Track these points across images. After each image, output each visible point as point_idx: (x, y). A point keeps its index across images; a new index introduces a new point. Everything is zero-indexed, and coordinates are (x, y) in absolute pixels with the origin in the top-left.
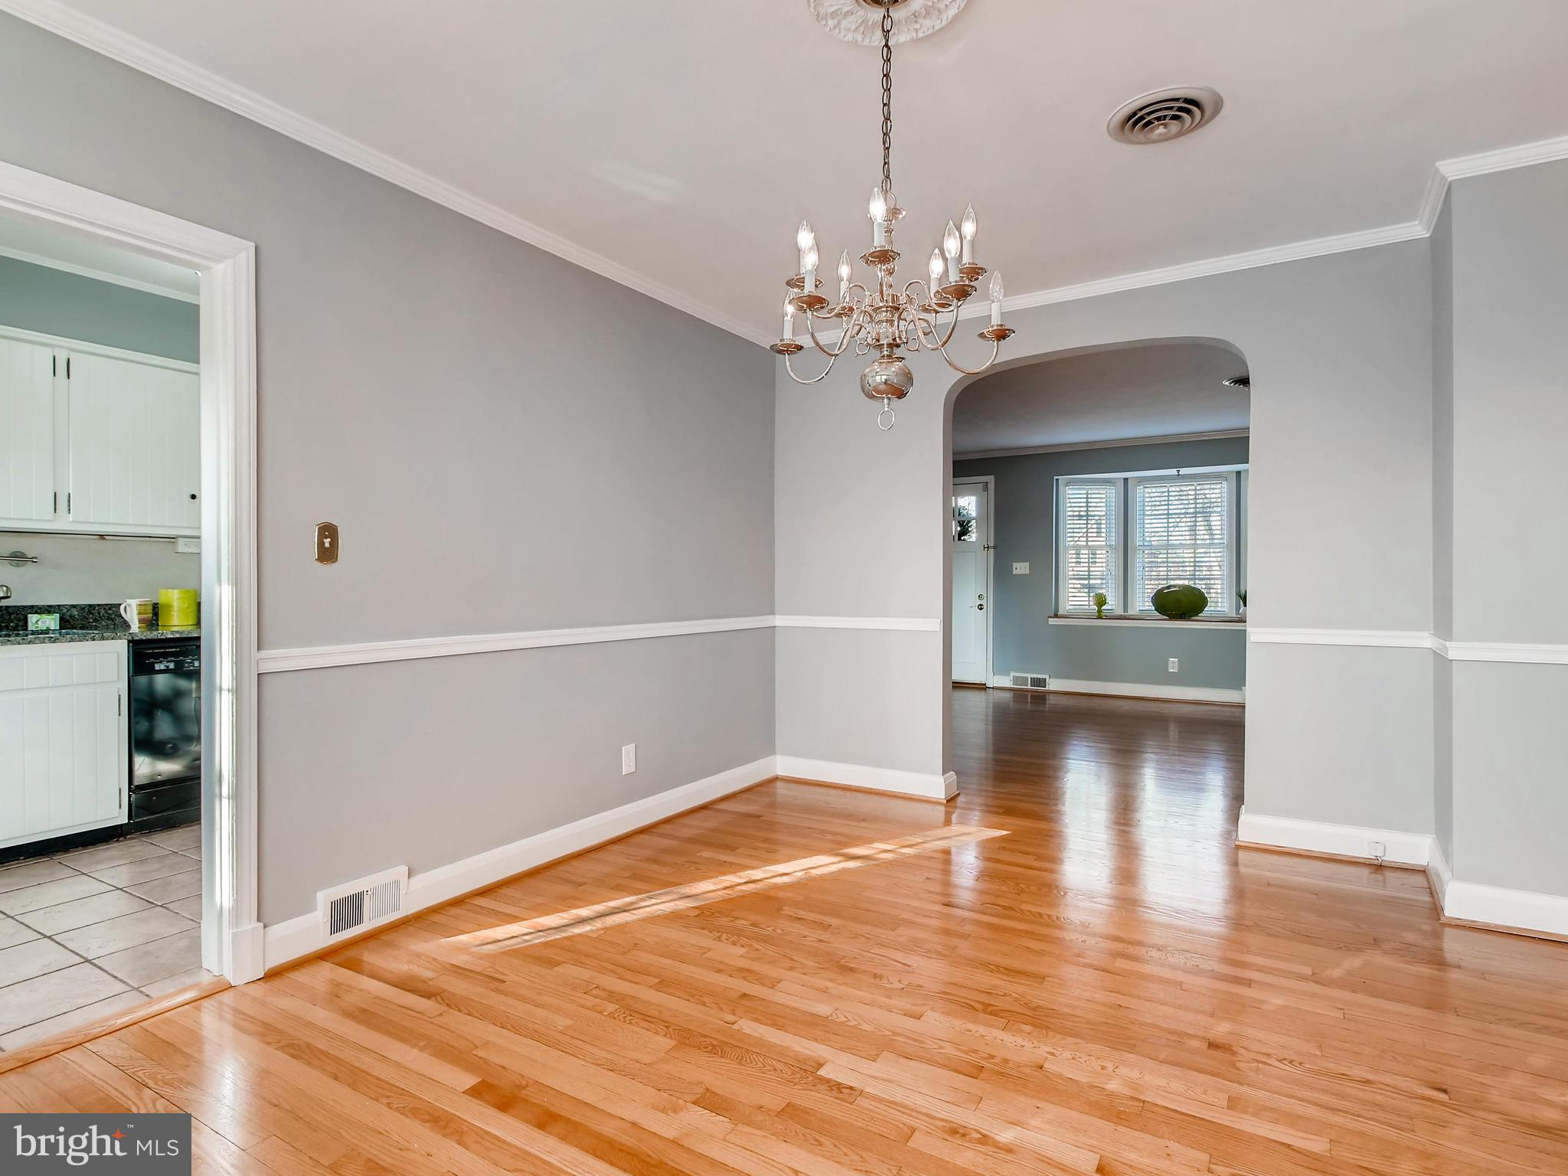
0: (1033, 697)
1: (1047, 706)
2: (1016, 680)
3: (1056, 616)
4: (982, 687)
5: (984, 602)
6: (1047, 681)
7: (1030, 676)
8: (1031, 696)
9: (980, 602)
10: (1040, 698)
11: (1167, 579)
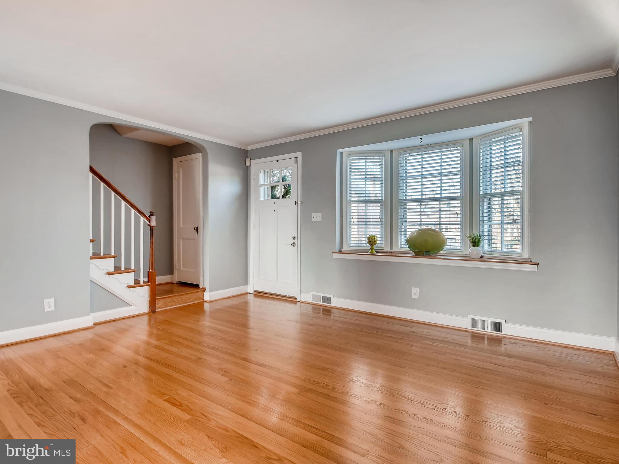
0: (324, 310)
1: (332, 317)
2: (314, 297)
3: (340, 252)
4: (292, 300)
5: (295, 241)
6: (332, 299)
7: (322, 295)
8: (323, 309)
9: (294, 241)
10: (327, 311)
11: (420, 225)
